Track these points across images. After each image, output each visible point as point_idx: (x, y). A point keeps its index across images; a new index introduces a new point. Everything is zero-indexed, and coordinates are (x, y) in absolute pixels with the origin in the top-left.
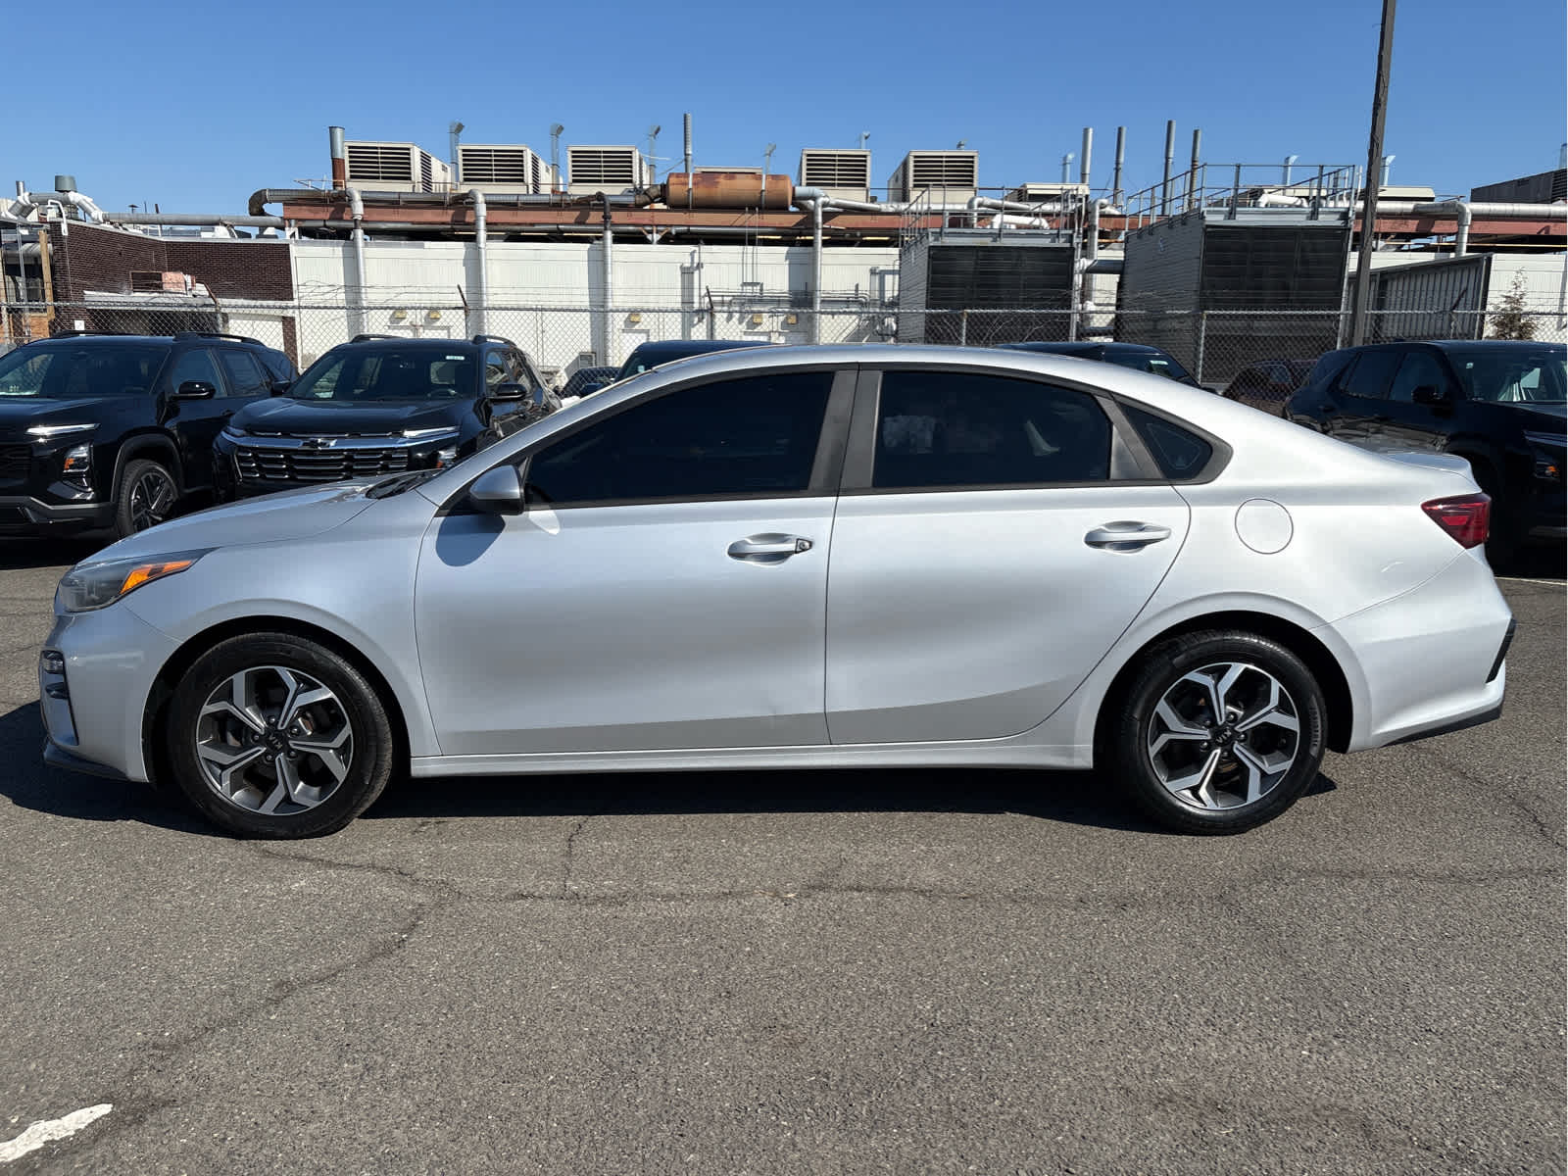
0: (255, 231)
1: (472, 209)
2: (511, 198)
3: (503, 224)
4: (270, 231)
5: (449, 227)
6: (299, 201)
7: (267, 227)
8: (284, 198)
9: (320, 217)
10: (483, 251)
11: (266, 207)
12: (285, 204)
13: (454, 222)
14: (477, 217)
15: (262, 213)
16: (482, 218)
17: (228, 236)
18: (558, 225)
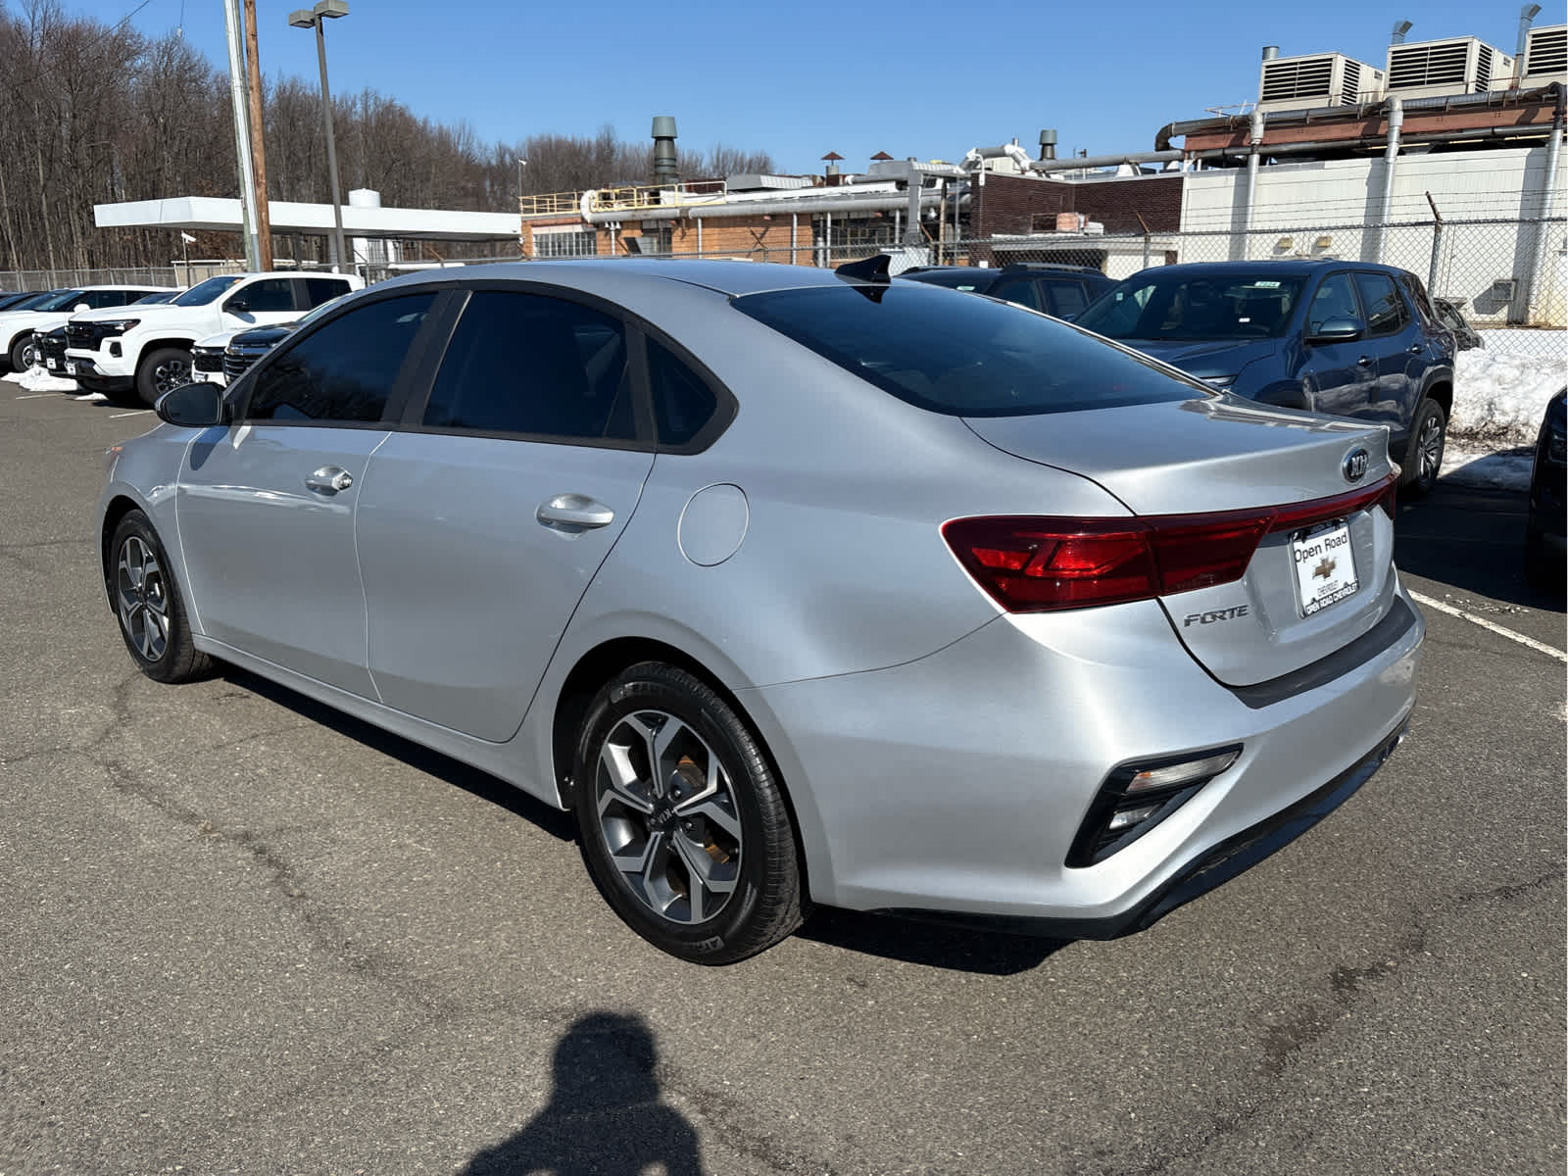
0: (1159, 166)
1: (1386, 119)
2: (1439, 101)
3: (1423, 133)
4: (1174, 165)
5: (1359, 142)
6: (1204, 132)
7: (1170, 161)
8: (1188, 130)
9: (1220, 144)
10: (1391, 167)
11: (1172, 141)
12: (1187, 136)
13: (1364, 136)
14: (1390, 128)
15: (1167, 147)
16: (1396, 128)
17: (1132, 174)
18: (1493, 128)
